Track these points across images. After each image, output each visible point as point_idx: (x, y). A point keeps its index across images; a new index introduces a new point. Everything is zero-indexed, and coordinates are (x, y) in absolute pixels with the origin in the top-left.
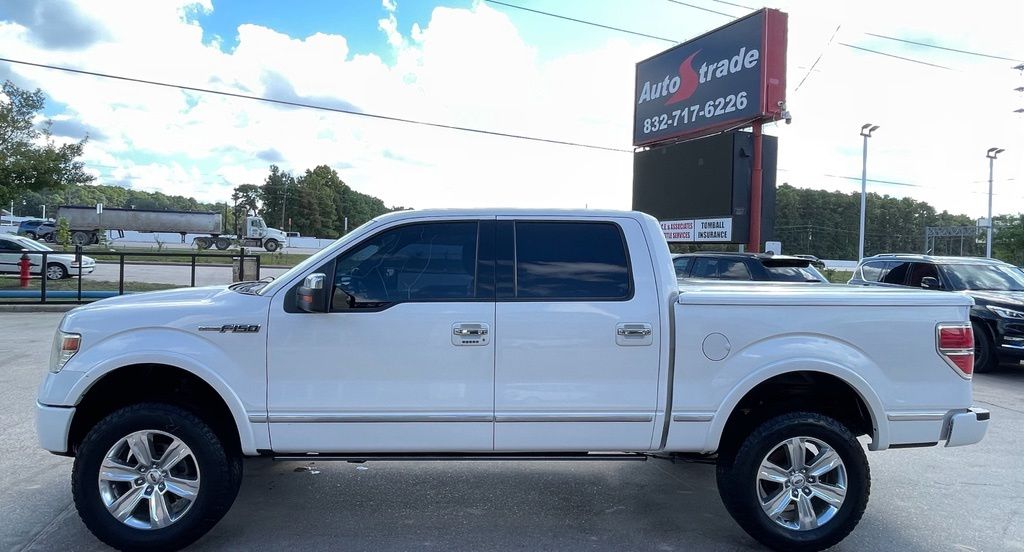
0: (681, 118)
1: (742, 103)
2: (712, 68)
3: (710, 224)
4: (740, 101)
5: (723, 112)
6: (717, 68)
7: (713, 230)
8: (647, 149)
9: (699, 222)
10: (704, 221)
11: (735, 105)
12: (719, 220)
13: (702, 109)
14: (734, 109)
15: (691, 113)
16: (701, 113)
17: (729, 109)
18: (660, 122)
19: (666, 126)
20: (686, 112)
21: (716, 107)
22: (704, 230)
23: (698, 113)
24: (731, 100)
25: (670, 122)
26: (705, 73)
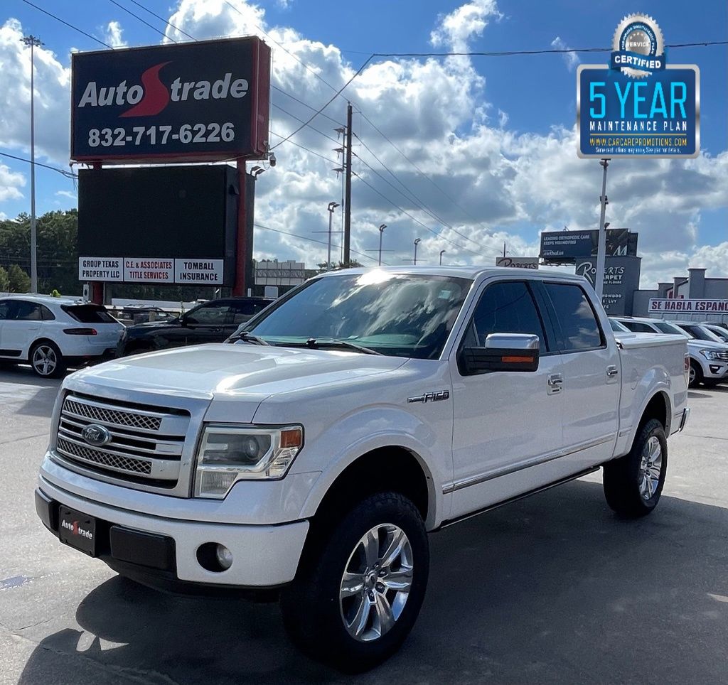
0: (146, 138)
1: (228, 135)
2: (187, 86)
3: (196, 265)
4: (227, 132)
5: (203, 140)
6: (195, 88)
7: (200, 271)
8: (92, 167)
9: (180, 262)
10: (188, 261)
11: (219, 135)
12: (203, 261)
13: (175, 130)
14: (218, 139)
15: (160, 135)
16: (175, 137)
17: (212, 138)
18: (114, 137)
19: (123, 143)
20: (152, 131)
21: (194, 133)
22: (188, 271)
23: (170, 136)
24: (214, 129)
25: (129, 139)
26: (179, 90)
